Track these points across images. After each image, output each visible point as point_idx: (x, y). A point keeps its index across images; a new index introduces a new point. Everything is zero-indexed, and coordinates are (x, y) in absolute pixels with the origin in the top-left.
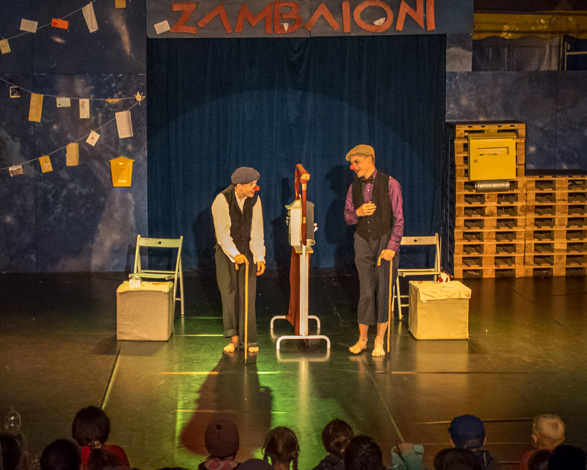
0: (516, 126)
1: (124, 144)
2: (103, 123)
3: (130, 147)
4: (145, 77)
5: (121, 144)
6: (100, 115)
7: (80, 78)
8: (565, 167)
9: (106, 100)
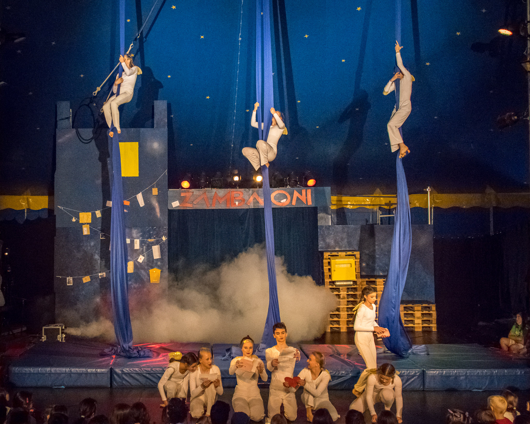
0: (355, 253)
1: (156, 262)
2: (146, 251)
3: (159, 263)
4: (167, 229)
5: (155, 262)
6: (145, 247)
7: (135, 229)
8: (381, 274)
9: (148, 240)
